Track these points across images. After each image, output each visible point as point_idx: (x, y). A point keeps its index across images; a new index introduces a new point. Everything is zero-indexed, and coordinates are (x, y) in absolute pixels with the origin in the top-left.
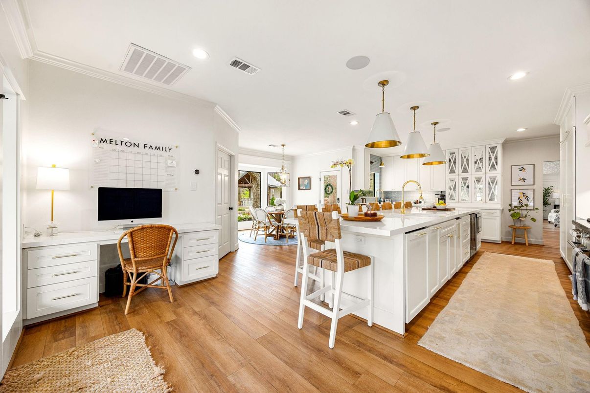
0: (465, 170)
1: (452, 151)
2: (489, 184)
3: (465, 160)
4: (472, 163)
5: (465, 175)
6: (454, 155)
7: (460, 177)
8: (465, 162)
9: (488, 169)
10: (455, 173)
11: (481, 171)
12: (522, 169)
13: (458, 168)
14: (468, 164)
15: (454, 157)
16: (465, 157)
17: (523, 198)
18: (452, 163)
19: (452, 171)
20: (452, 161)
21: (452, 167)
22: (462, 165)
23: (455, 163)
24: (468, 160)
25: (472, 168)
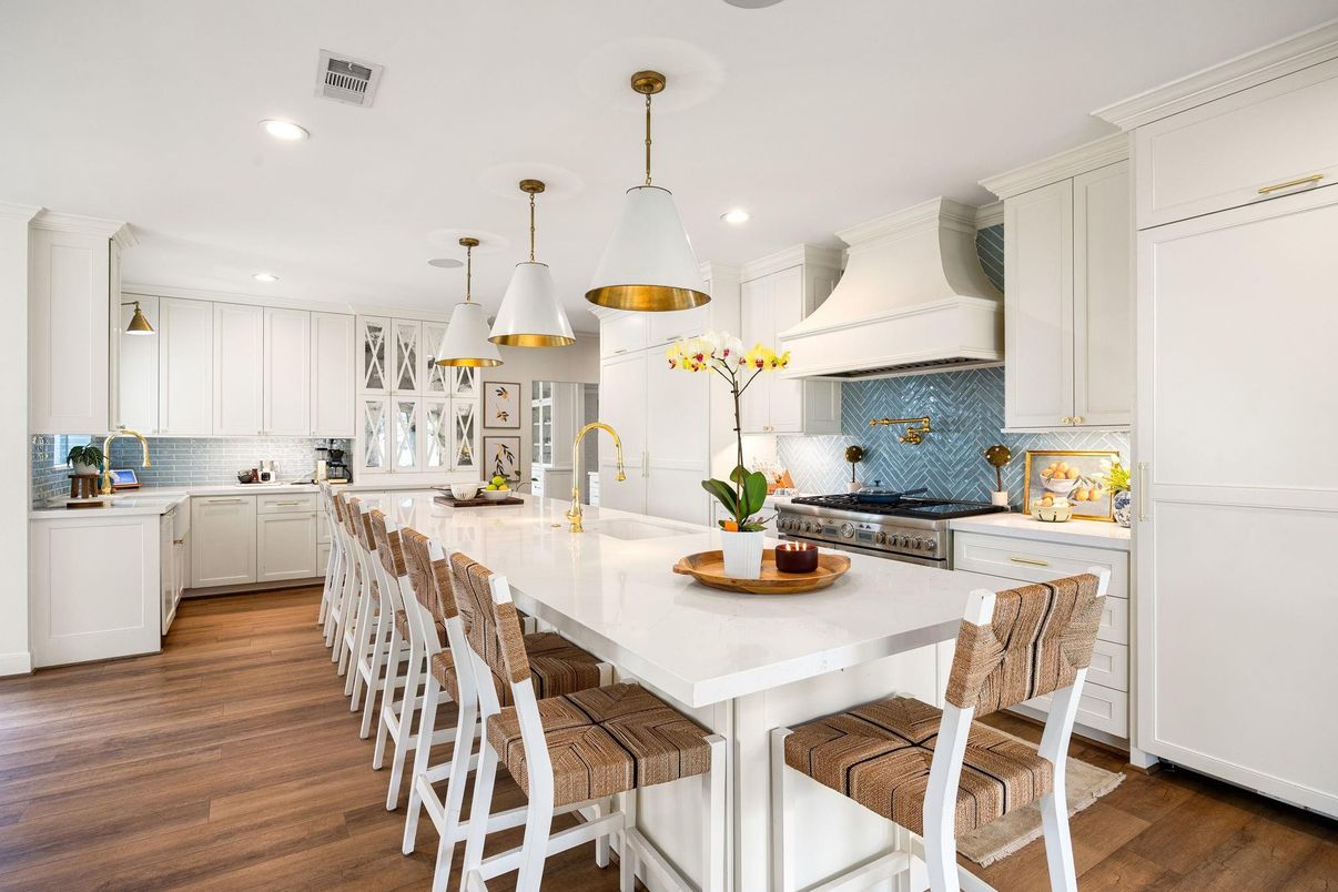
0: (407, 384)
1: (376, 323)
2: (458, 423)
3: (407, 354)
4: (421, 365)
5: (406, 396)
6: (381, 334)
7: (396, 400)
8: (406, 361)
9: (456, 385)
10: (382, 387)
11: (442, 390)
12: (502, 393)
13: (390, 377)
14: (413, 367)
15: (379, 341)
16: (406, 345)
17: (503, 458)
18: (375, 359)
19: (374, 382)
20: (375, 352)
21: (375, 370)
22: (399, 368)
23: (381, 358)
24: (412, 355)
25: (422, 378)
